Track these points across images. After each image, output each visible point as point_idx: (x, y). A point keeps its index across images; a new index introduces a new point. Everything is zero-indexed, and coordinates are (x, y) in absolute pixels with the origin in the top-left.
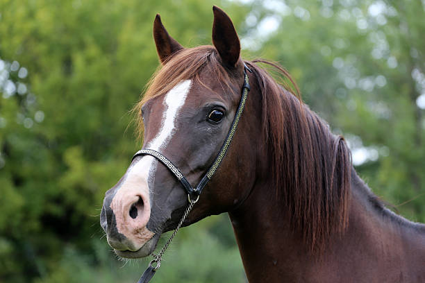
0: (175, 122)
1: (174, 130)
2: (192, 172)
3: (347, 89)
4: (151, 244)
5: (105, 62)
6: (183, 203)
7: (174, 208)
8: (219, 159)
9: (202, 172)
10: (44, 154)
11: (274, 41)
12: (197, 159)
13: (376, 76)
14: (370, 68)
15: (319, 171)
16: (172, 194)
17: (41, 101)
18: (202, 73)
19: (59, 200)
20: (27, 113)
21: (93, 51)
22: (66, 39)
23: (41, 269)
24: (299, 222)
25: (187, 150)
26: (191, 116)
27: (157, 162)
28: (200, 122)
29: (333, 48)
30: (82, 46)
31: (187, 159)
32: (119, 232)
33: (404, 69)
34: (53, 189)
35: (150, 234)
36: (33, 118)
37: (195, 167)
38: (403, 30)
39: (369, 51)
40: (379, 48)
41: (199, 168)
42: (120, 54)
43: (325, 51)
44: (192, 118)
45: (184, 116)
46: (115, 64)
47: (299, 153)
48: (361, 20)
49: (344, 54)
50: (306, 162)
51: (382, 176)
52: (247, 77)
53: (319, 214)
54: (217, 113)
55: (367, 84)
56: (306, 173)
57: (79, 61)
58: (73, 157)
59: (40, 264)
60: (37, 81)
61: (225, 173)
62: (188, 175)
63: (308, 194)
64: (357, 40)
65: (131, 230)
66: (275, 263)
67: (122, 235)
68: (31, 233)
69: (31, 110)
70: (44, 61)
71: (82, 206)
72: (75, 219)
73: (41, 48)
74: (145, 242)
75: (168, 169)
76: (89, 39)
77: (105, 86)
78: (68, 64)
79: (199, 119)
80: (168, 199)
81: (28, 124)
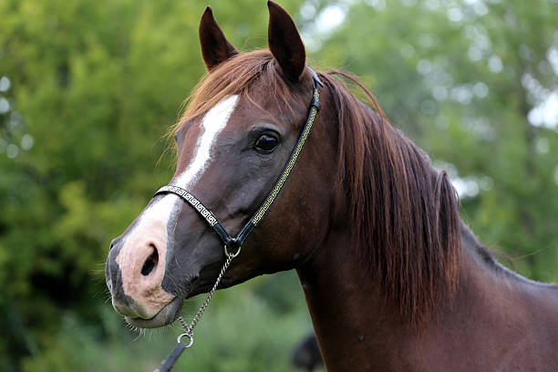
0: (211, 150)
1: (209, 161)
2: (231, 217)
3: (435, 102)
4: (169, 309)
5: (114, 68)
6: (216, 256)
7: (203, 263)
8: (271, 200)
9: (245, 217)
10: (35, 192)
11: (338, 39)
12: (239, 200)
13: (474, 84)
14: (466, 73)
15: (419, 217)
16: (200, 245)
17: (29, 121)
18: (253, 86)
19: (54, 253)
20: (10, 137)
21: (97, 54)
22: (60, 39)
23: (32, 346)
24: (393, 286)
25: (224, 188)
26: (233, 143)
27: (182, 202)
28: (243, 151)
29: (416, 47)
30: (83, 48)
31: (224, 199)
32: (126, 293)
33: (512, 75)
34: (46, 239)
35: (168, 297)
36: (18, 145)
37: (235, 210)
38: (510, 22)
39: (465, 50)
40: (478, 45)
41: (241, 211)
42: (134, 58)
43: (406, 52)
44: (234, 146)
45: (224, 143)
46: (127, 71)
47: (392, 195)
48: (454, 10)
49: (431, 54)
50: (401, 207)
51: (483, 216)
52: (316, 93)
53: (420, 274)
54: (268, 139)
55: (463, 94)
56: (400, 221)
57: (78, 67)
58: (73, 196)
59: (30, 339)
60: (23, 95)
61: (280, 219)
62: (225, 220)
63: (404, 249)
64: (449, 36)
65: (140, 291)
66: (362, 338)
67: (130, 298)
68: (17, 297)
69: (15, 133)
70: (32, 69)
71: (84, 261)
72: (76, 279)
73: (28, 51)
74: (161, 307)
75: (197, 211)
76: (91, 37)
77: (115, 102)
78: (64, 72)
79: (243, 147)
80: (195, 251)
81: (13, 153)
